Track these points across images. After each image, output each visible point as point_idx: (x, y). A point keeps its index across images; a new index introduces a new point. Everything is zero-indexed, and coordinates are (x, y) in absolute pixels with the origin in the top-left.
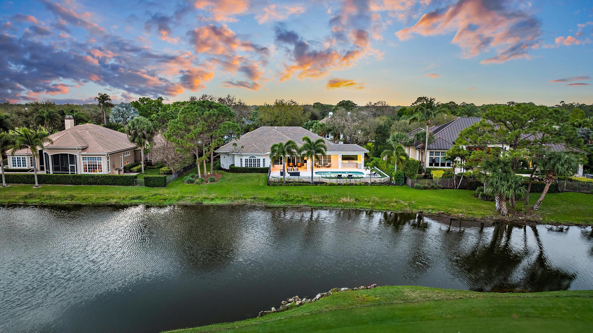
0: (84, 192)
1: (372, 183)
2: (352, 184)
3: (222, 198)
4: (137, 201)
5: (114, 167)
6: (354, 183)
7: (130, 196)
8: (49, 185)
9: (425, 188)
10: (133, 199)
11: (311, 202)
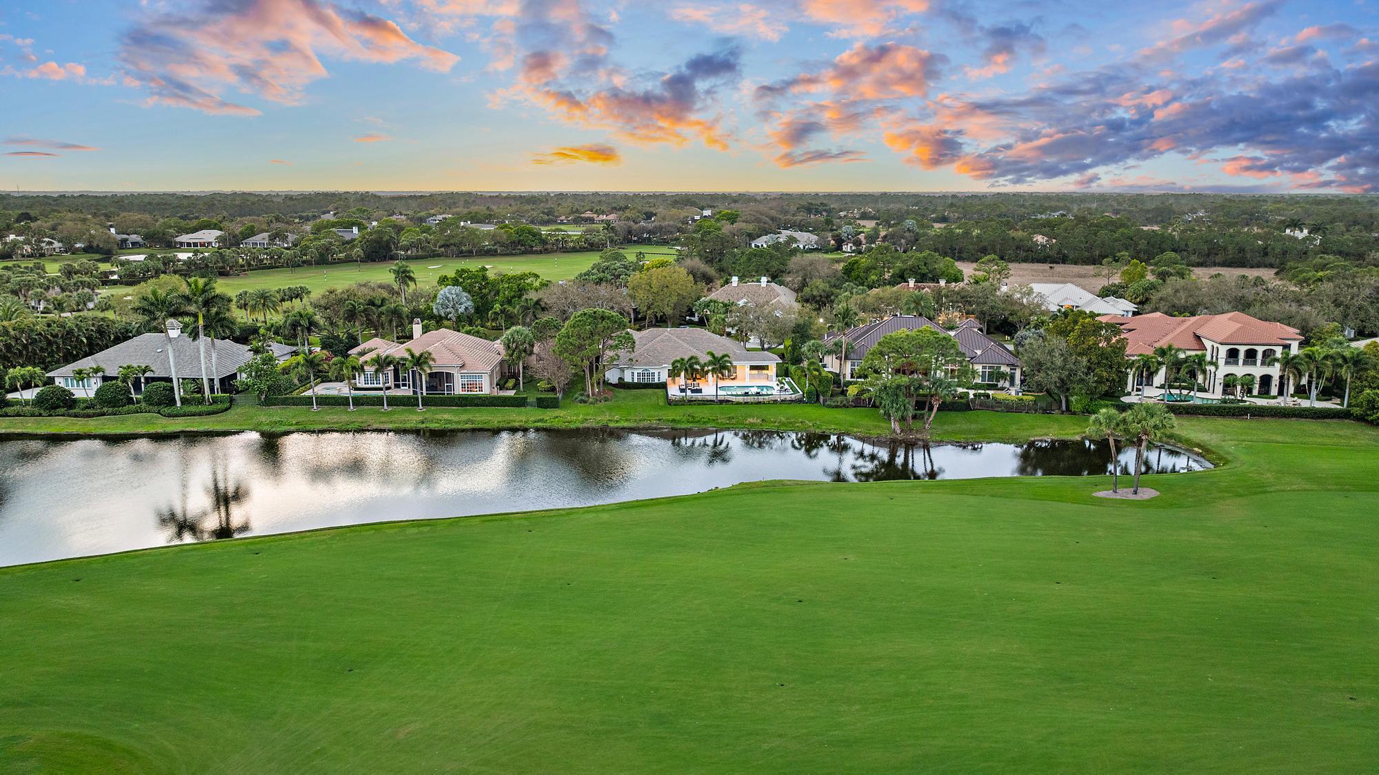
1: (782, 401)
2: (759, 403)
3: (627, 420)
5: (492, 384)
6: (762, 400)
8: (433, 408)
9: (837, 407)
11: (718, 423)
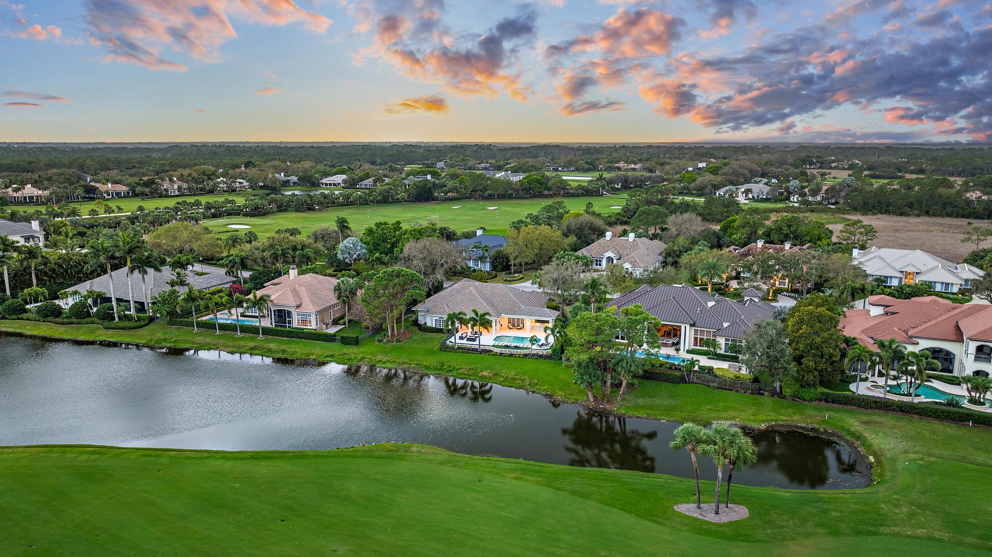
0: (294, 346)
1: (533, 355)
2: (512, 355)
4: (329, 359)
5: (322, 321)
6: (515, 354)
7: (325, 354)
8: (270, 337)
10: (327, 357)
